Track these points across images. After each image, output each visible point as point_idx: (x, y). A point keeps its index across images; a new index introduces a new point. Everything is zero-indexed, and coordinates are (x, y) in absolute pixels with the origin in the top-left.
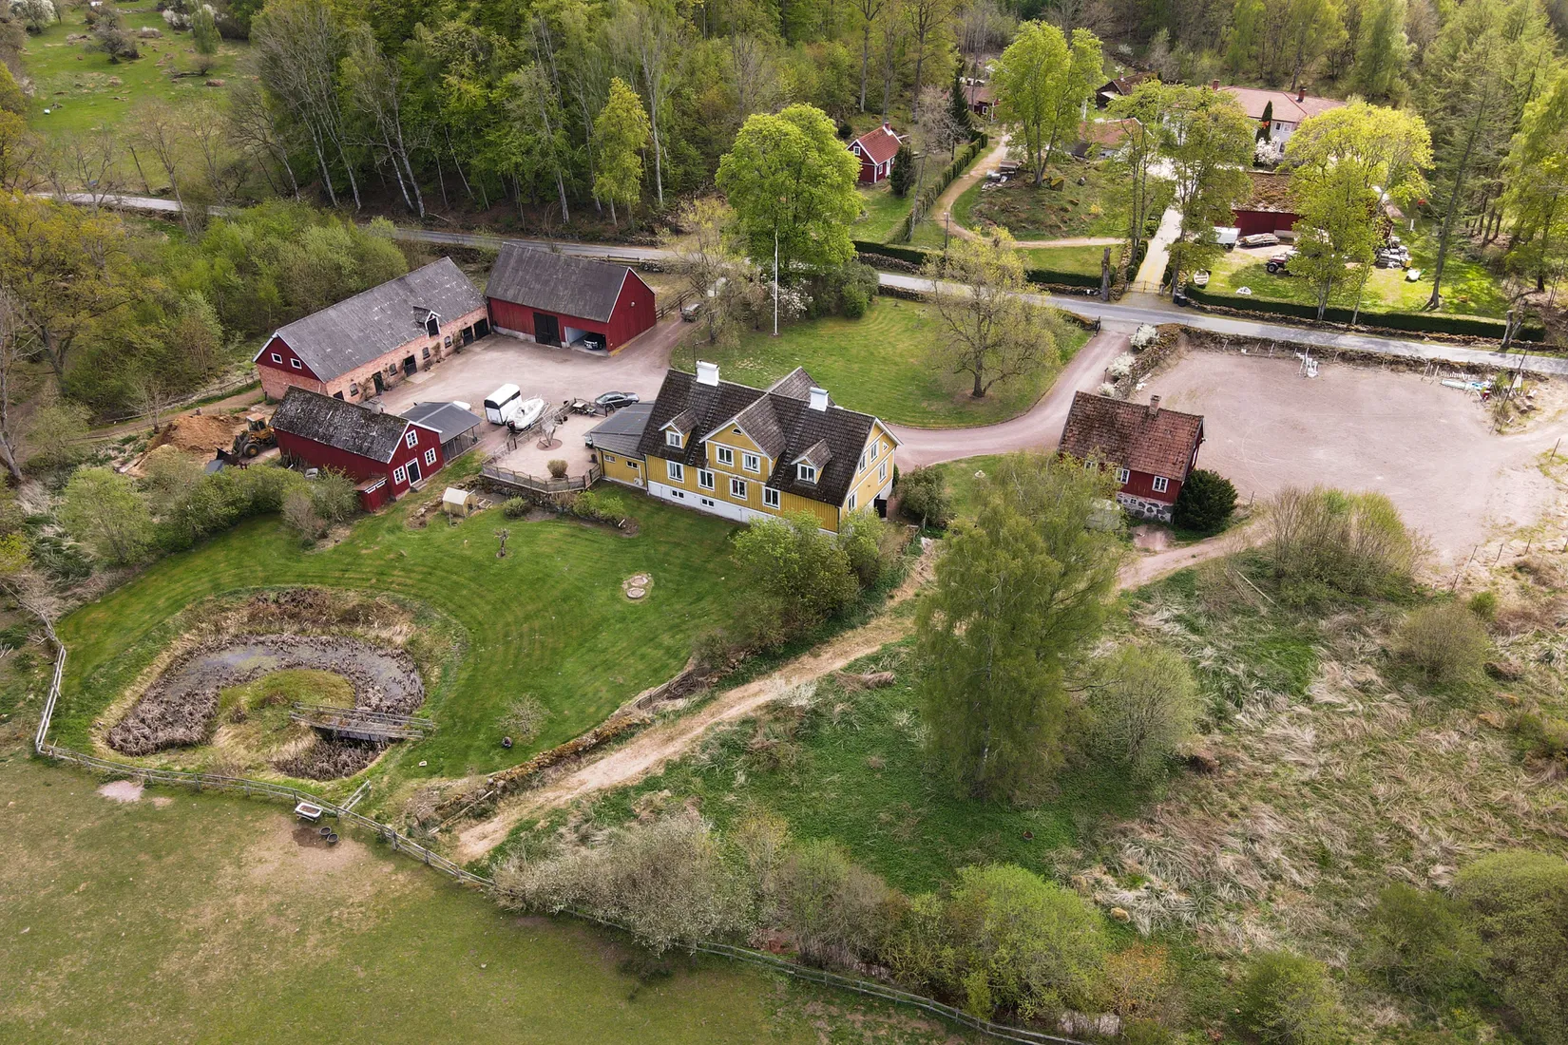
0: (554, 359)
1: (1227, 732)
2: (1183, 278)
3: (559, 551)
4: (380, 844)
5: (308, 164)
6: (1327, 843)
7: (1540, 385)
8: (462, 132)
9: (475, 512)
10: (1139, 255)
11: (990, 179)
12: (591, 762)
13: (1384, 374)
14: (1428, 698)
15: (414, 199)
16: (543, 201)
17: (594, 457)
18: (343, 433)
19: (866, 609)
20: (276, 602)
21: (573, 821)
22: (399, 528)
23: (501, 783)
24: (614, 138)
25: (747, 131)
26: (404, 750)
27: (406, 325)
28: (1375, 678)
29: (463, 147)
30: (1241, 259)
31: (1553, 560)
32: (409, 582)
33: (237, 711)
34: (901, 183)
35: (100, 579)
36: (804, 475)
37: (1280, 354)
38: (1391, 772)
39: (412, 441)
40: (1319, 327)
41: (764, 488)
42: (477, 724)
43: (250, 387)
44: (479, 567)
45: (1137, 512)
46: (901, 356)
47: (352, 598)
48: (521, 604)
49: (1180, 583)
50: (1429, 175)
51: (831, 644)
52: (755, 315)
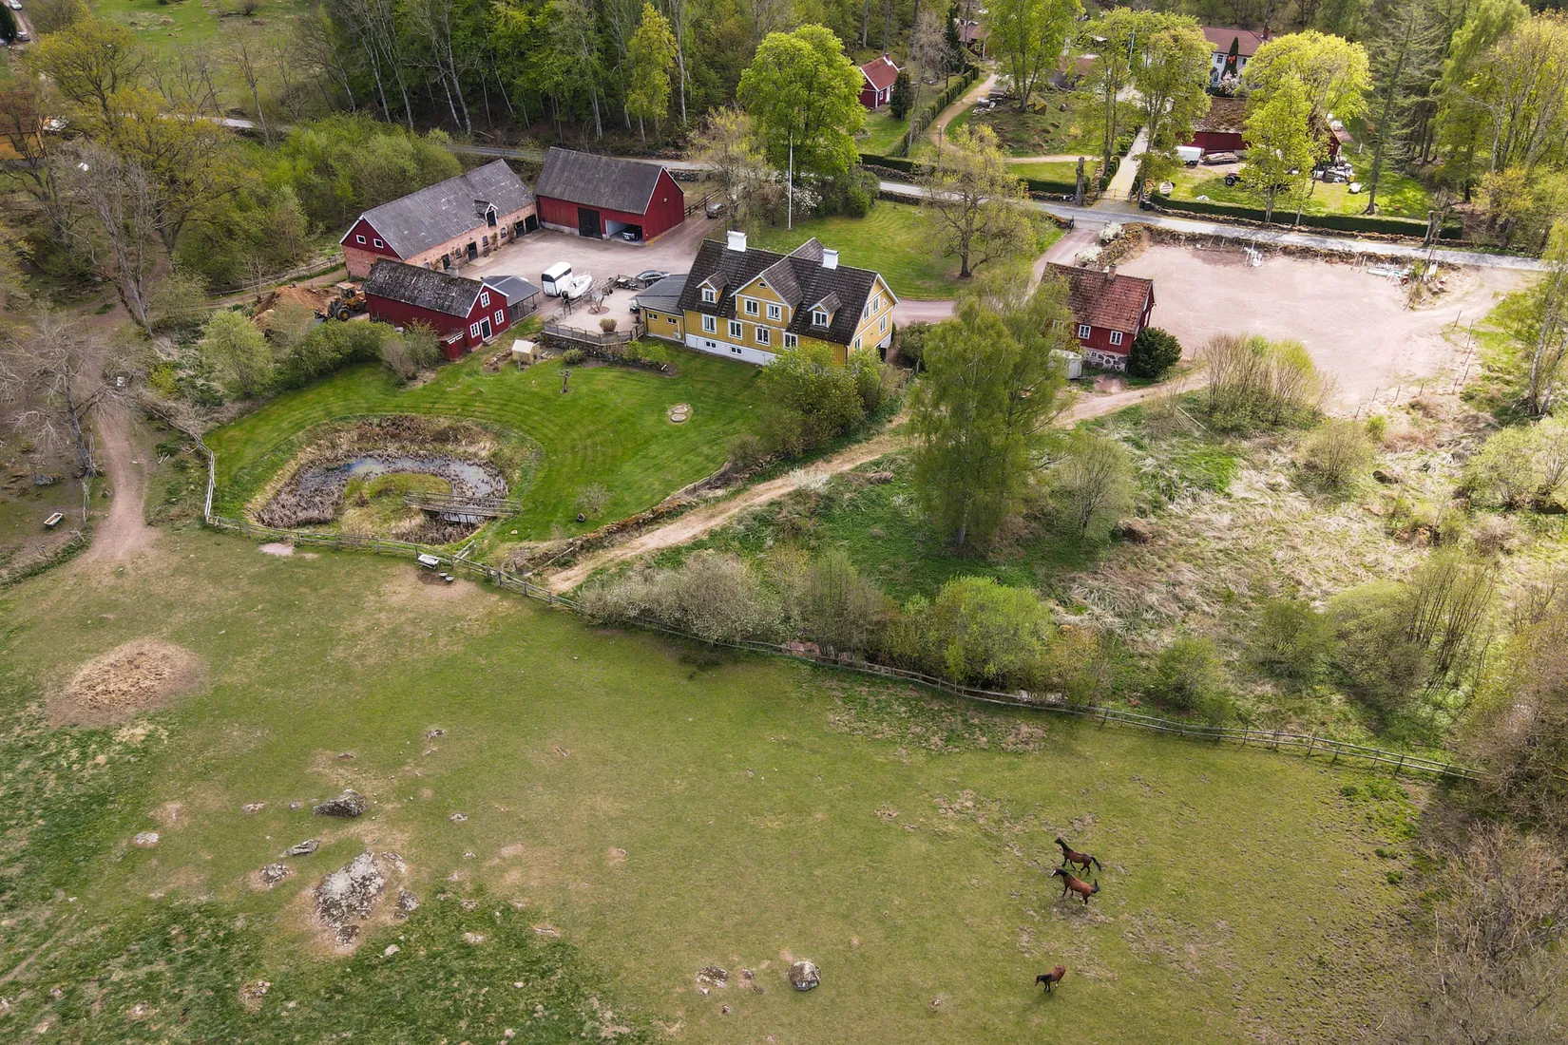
0: (596, 248)
1: (1160, 517)
2: (1149, 189)
3: (612, 388)
4: (487, 582)
5: (365, 86)
6: (1232, 587)
7: (1453, 273)
8: (507, 55)
9: (540, 361)
10: (1112, 169)
11: (980, 105)
12: (649, 532)
13: (1320, 264)
14: (1324, 496)
15: (462, 119)
16: (579, 120)
17: (637, 318)
18: (426, 294)
19: (869, 429)
20: (379, 425)
21: (637, 567)
22: (476, 372)
23: (579, 542)
24: (645, 60)
25: (766, 48)
26: (499, 524)
27: (469, 215)
28: (1283, 481)
29: (508, 69)
30: (1204, 174)
31: (1441, 400)
32: (488, 410)
33: (361, 497)
34: (900, 107)
35: (231, 408)
36: (818, 321)
37: (1231, 249)
38: (1288, 543)
39: (485, 302)
40: (1268, 227)
41: (785, 334)
42: (554, 506)
43: (334, 269)
44: (546, 400)
45: (1097, 364)
46: (899, 246)
47: (443, 423)
48: (583, 426)
49: (1129, 415)
50: (1367, 95)
51: (840, 454)
52: (772, 212)
